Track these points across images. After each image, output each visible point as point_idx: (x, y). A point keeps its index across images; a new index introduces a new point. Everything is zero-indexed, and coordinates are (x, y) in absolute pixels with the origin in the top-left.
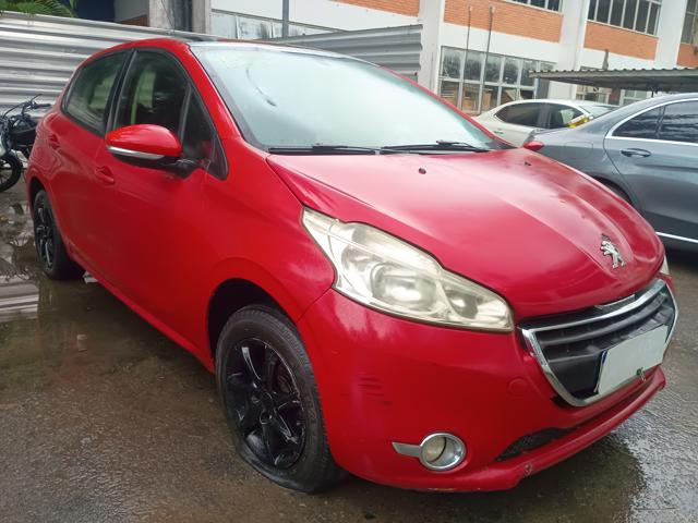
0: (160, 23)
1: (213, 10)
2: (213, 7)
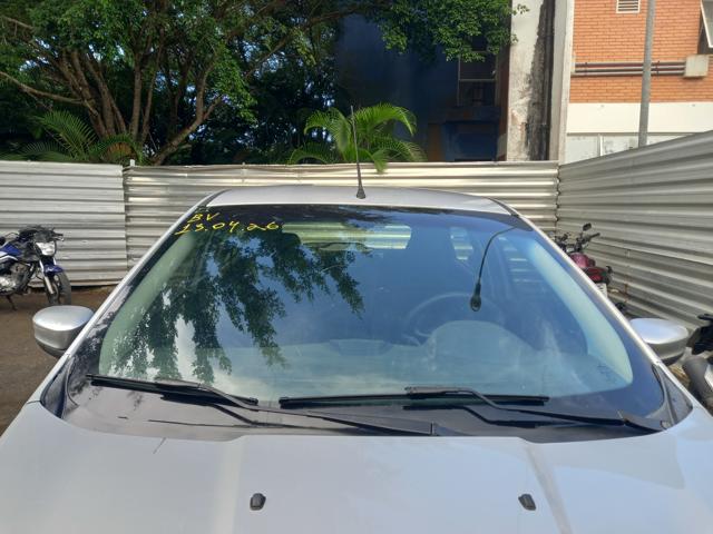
0: (516, 154)
1: (569, 135)
2: (569, 130)
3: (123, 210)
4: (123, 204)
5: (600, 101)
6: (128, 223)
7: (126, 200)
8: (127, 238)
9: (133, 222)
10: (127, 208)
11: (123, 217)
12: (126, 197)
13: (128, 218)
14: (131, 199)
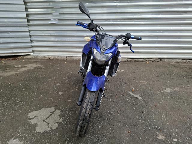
3: (25, 16)
4: (25, 13)
6: (29, 24)
8: (30, 31)
10: (27, 15)
11: (26, 20)
13: (28, 21)
14: (29, 10)
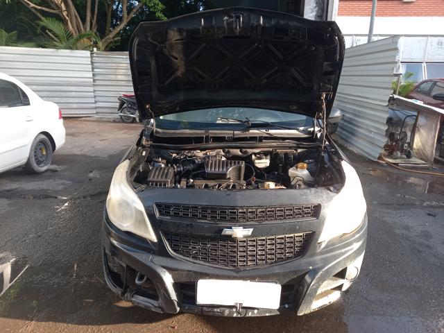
5: (355, 15)
7: (93, 71)
9: (97, 83)
12: (93, 68)
